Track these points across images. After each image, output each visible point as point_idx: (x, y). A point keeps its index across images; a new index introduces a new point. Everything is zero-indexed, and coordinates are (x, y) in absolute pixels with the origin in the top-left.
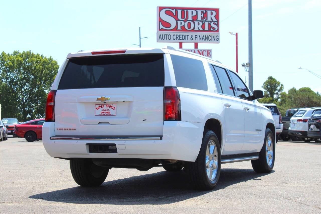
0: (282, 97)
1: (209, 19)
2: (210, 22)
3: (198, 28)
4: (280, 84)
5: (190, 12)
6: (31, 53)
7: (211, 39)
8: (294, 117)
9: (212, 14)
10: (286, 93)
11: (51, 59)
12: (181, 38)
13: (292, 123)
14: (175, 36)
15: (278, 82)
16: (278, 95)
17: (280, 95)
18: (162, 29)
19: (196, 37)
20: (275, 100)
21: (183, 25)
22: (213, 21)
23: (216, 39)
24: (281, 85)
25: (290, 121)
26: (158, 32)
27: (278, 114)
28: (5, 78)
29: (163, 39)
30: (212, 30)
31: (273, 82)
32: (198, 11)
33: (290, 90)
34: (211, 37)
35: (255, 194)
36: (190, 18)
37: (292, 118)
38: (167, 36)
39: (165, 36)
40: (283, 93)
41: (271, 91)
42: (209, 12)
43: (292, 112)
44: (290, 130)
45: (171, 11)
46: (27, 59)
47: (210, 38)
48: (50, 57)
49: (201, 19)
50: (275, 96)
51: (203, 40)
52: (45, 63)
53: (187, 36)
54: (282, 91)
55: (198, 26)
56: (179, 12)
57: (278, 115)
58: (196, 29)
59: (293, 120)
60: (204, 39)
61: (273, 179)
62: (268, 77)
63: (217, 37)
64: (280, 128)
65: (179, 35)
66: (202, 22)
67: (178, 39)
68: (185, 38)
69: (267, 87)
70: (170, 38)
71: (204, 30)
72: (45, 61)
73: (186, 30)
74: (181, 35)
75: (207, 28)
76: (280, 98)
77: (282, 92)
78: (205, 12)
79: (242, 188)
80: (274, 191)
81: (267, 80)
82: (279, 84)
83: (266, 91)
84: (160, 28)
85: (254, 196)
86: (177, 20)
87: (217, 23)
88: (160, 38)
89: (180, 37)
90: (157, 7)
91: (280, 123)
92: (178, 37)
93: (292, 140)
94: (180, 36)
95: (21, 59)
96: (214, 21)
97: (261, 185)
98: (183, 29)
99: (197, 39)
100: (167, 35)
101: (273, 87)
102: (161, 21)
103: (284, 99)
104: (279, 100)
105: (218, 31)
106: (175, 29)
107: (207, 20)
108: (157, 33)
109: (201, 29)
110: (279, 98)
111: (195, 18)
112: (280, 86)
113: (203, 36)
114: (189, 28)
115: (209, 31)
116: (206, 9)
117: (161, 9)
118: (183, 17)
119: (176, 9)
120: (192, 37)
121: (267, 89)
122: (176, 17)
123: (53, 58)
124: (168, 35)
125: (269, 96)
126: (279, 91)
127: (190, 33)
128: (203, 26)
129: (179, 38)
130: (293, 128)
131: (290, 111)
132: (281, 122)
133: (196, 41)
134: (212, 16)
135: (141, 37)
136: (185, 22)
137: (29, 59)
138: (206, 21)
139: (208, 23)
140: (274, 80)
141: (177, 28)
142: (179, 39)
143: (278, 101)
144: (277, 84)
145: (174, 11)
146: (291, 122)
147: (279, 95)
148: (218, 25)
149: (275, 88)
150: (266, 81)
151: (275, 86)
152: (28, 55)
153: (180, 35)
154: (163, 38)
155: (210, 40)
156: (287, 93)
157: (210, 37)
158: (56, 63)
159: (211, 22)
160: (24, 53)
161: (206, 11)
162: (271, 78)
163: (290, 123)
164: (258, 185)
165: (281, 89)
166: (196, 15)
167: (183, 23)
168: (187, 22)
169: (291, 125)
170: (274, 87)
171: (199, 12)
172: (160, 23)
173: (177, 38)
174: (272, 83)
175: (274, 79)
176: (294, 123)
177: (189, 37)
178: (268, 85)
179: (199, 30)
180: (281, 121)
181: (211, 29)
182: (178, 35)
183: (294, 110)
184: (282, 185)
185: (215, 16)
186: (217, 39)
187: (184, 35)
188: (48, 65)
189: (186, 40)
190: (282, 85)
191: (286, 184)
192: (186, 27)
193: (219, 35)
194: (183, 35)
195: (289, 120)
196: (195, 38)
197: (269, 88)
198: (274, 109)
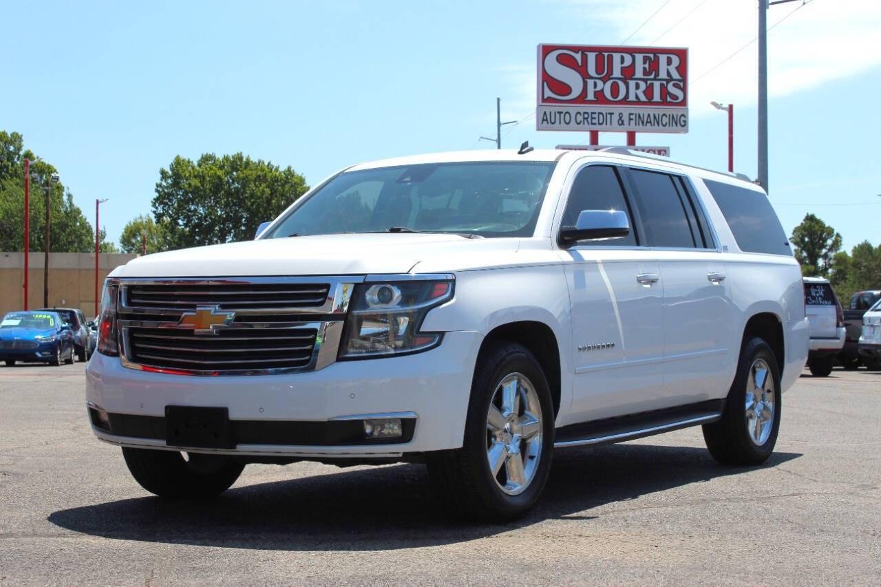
0: (837, 264)
1: (663, 75)
2: (665, 83)
3: (637, 97)
4: (833, 232)
5: (617, 57)
6: (244, 160)
7: (668, 122)
8: (872, 310)
9: (669, 62)
10: (846, 255)
11: (290, 172)
12: (594, 121)
13: (868, 325)
14: (581, 115)
15: (829, 227)
16: (827, 261)
17: (834, 259)
18: (550, 100)
19: (632, 117)
20: (822, 272)
21: (599, 88)
22: (672, 79)
23: (680, 123)
24: (835, 236)
25: (863, 321)
26: (539, 106)
27: (834, 303)
28: (184, 218)
29: (553, 123)
30: (670, 102)
31: (817, 227)
32: (636, 55)
33: (857, 246)
34: (668, 118)
35: (790, 519)
36: (617, 73)
37: (868, 314)
38: (562, 115)
39: (558, 115)
40: (840, 253)
41: (812, 250)
42: (663, 58)
43: (866, 299)
44: (863, 343)
45: (570, 56)
46: (235, 173)
47: (665, 120)
48: (289, 169)
49: (644, 74)
50: (821, 262)
51: (649, 125)
52: (277, 181)
53: (609, 116)
54: (839, 249)
55: (635, 91)
56: (592, 57)
57: (834, 306)
58: (632, 98)
59: (870, 319)
60: (650, 122)
61: (834, 474)
62: (806, 215)
63: (683, 118)
64: (838, 339)
65: (590, 114)
66: (646, 83)
67: (589, 124)
68: (605, 122)
69: (803, 240)
70: (567, 121)
71: (650, 102)
72: (275, 177)
73: (607, 102)
74: (595, 113)
75: (657, 98)
76: (834, 266)
77: (838, 252)
78: (654, 59)
79: (751, 500)
80: (845, 510)
81: (802, 224)
82: (830, 231)
83: (800, 249)
84: (545, 98)
85: (789, 526)
86: (585, 76)
87: (681, 84)
88: (546, 121)
89: (592, 118)
90: (538, 47)
91: (838, 326)
92: (587, 118)
93: (865, 368)
94: (594, 116)
95: (220, 173)
96: (676, 80)
97: (806, 491)
98: (600, 98)
99: (633, 122)
100: (562, 112)
101: (817, 240)
102: (546, 79)
103: (842, 268)
104: (830, 271)
105: (684, 103)
106: (582, 99)
107: (658, 75)
108: (538, 109)
109: (643, 98)
110: (831, 266)
111: (628, 73)
112: (833, 238)
113: (649, 115)
114: (612, 96)
115: (664, 102)
116: (657, 52)
117: (546, 50)
118: (599, 69)
119: (584, 50)
120: (620, 118)
121: (802, 245)
122: (582, 70)
123: (295, 171)
124: (564, 112)
125: (807, 262)
126: (830, 250)
127: (617, 109)
128: (649, 92)
129: (589, 119)
130: (870, 337)
131: (862, 296)
132: (841, 324)
133: (632, 127)
134: (669, 67)
135: (502, 121)
136: (604, 83)
137: (239, 172)
138: (655, 79)
139: (661, 84)
140: (820, 224)
141: (586, 97)
142: (590, 122)
143: (828, 273)
144: (825, 234)
145: (578, 57)
146: (866, 322)
147: (831, 259)
148: (684, 90)
149: (821, 242)
150: (799, 224)
151: (821, 238)
152: (237, 163)
153: (592, 113)
154: (553, 121)
155: (664, 126)
156: (850, 254)
157: (664, 117)
158: (300, 181)
159: (668, 81)
160: (226, 158)
161: (655, 56)
162: (810, 218)
163: (863, 324)
164: (797, 492)
165: (837, 244)
166: (632, 64)
167: (600, 83)
168: (609, 84)
169: (866, 330)
170: (819, 241)
171: (639, 58)
172: (545, 84)
173: (585, 121)
174: (813, 229)
175: (818, 222)
176: (872, 326)
177: (615, 118)
178: (804, 236)
179: (638, 102)
180: (842, 321)
181: (667, 99)
182: (587, 113)
183: (872, 294)
184: (862, 492)
185: (677, 68)
186: (683, 124)
187: (602, 114)
188: (283, 186)
189: (606, 124)
190: (838, 235)
191: (875, 490)
192: (608, 94)
193: (687, 112)
194: (599, 113)
195: (861, 318)
196: (628, 119)
197: (807, 242)
198: (823, 290)
